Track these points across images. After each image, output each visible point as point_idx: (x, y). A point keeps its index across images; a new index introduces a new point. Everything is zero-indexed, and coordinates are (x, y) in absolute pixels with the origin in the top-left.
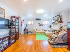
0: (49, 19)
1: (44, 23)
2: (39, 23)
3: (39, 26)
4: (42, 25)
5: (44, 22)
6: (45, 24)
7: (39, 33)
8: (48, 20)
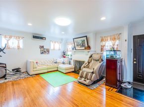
0: (62, 39)
1: (52, 48)
2: (42, 45)
3: (42, 53)
4: (48, 51)
5: (52, 44)
6: (54, 49)
7: (46, 71)
8: (61, 41)
